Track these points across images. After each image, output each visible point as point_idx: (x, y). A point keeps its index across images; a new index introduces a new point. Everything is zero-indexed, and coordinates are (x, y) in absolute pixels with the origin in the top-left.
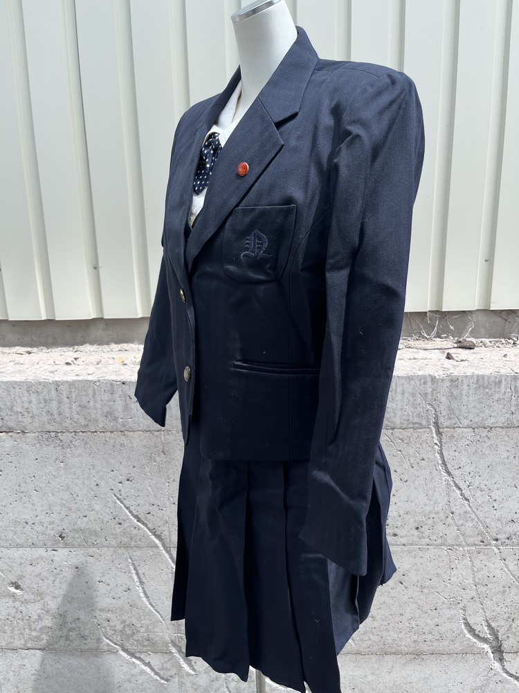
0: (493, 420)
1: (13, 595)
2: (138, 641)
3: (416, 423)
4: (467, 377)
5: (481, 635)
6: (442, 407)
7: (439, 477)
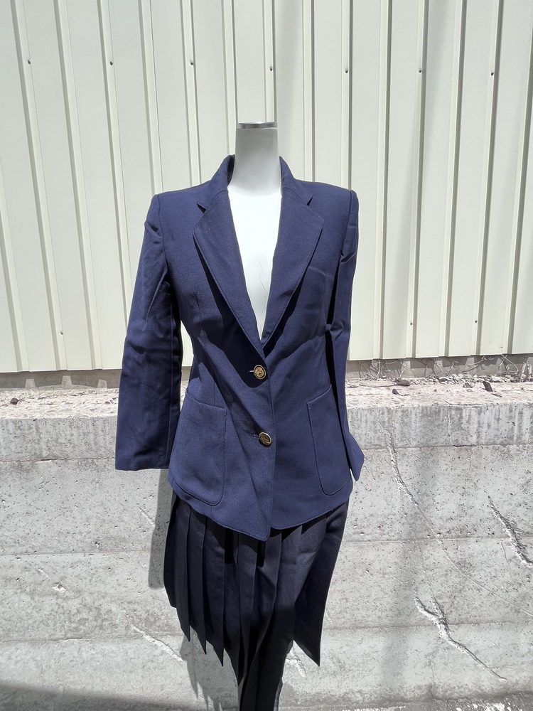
0: (434, 441)
1: (57, 593)
2: (159, 627)
3: (377, 445)
4: (414, 408)
5: (430, 610)
6: (397, 432)
7: (395, 486)
